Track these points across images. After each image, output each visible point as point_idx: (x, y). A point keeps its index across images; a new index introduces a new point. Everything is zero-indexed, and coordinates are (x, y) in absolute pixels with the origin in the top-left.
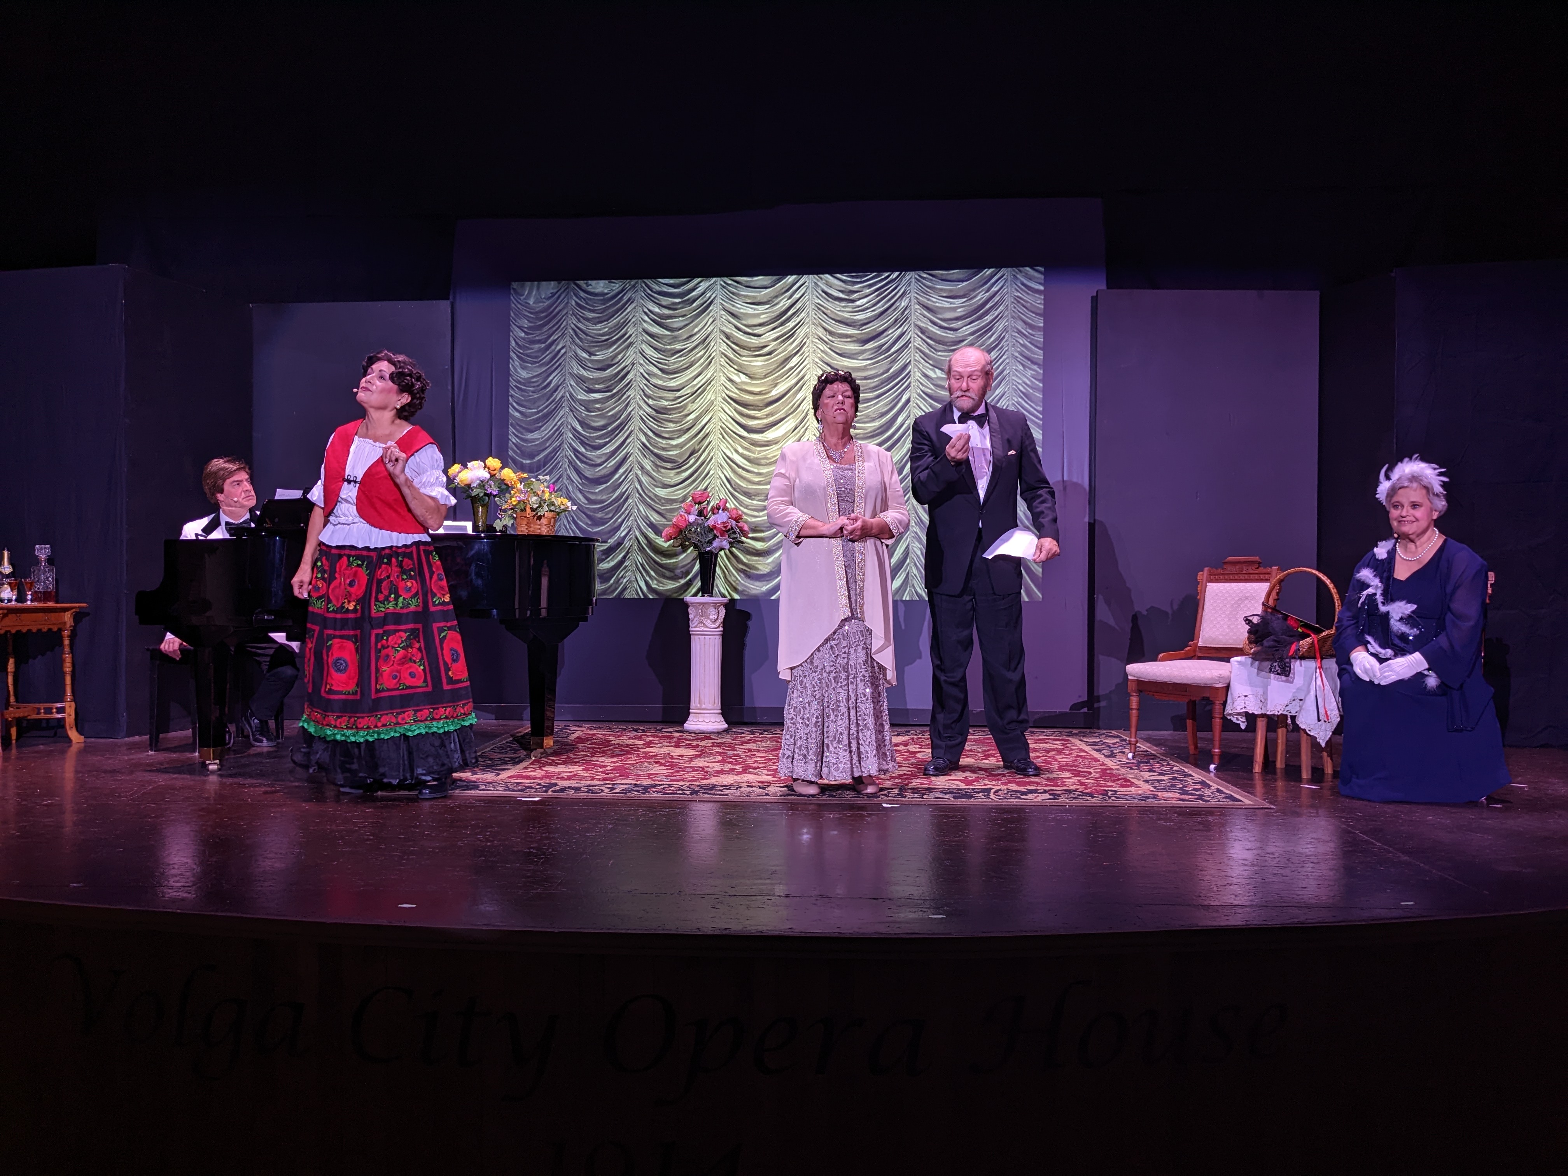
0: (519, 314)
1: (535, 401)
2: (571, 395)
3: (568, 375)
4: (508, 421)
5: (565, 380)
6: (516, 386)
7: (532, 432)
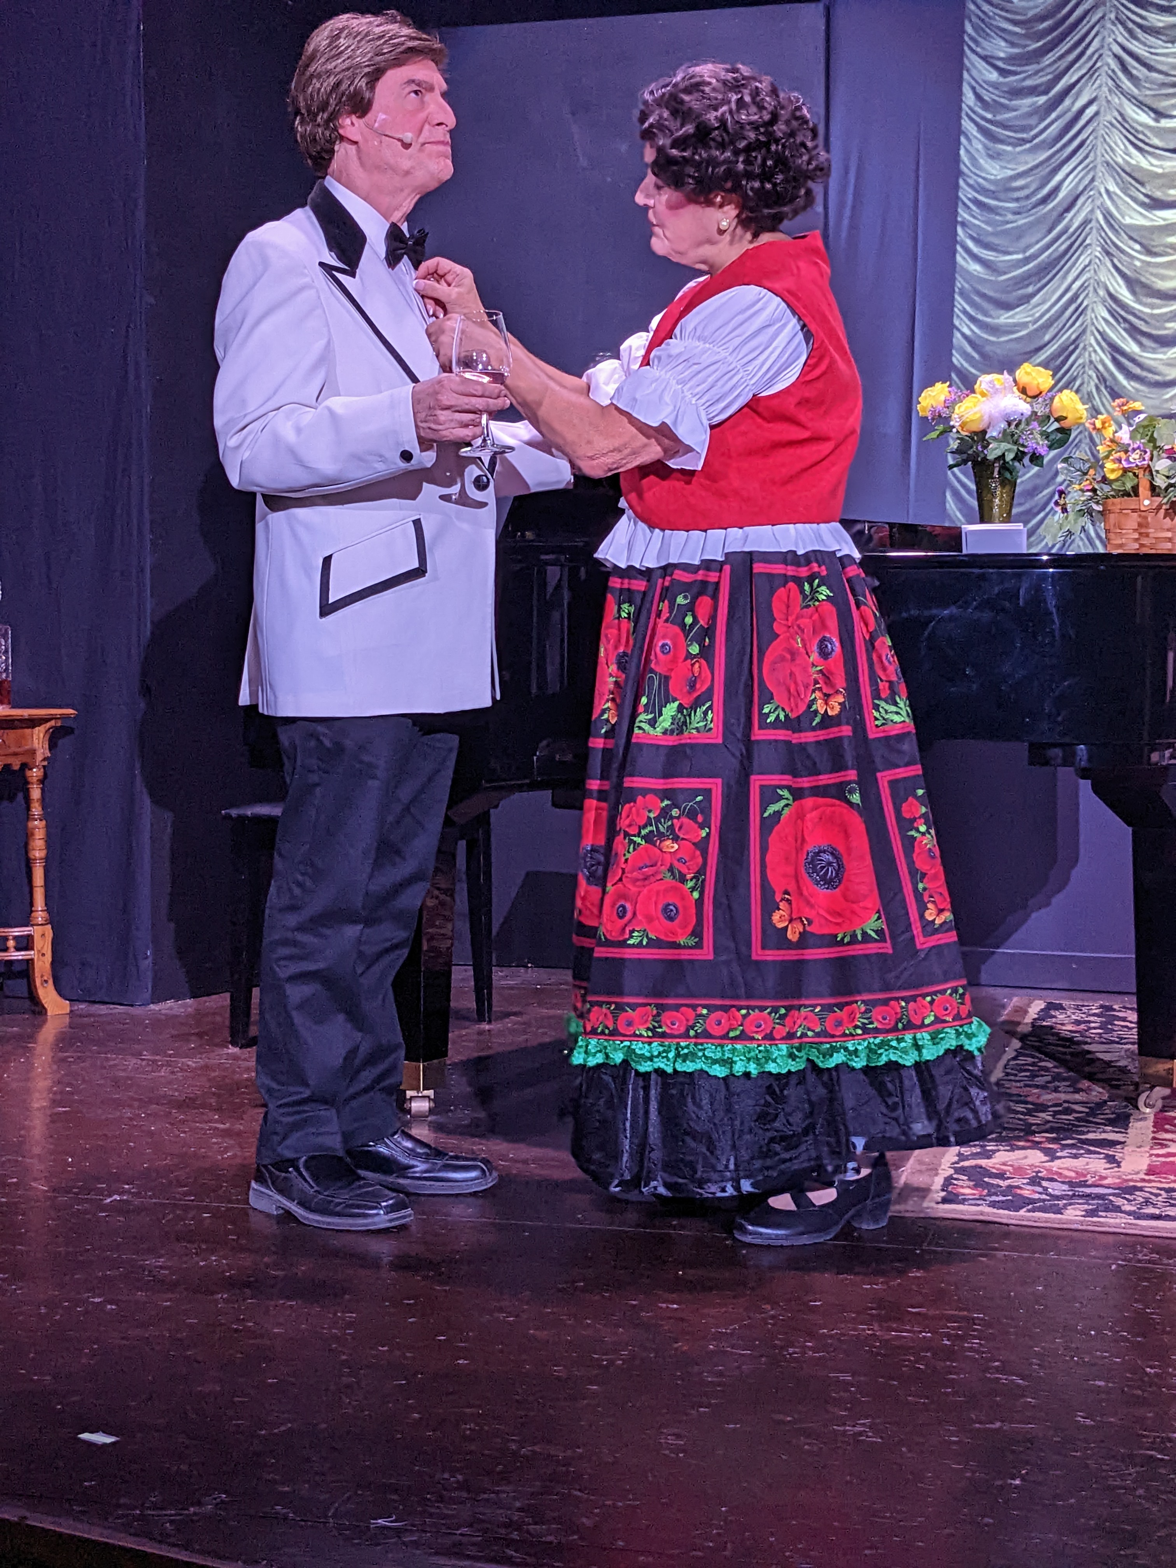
0: (985, 27)
1: (1019, 234)
2: (1108, 216)
3: (1100, 168)
4: (953, 285)
5: (1093, 180)
6: (976, 202)
7: (1008, 306)
